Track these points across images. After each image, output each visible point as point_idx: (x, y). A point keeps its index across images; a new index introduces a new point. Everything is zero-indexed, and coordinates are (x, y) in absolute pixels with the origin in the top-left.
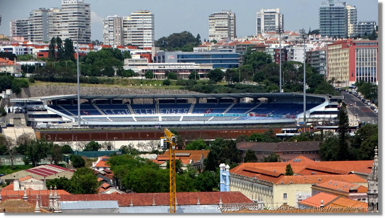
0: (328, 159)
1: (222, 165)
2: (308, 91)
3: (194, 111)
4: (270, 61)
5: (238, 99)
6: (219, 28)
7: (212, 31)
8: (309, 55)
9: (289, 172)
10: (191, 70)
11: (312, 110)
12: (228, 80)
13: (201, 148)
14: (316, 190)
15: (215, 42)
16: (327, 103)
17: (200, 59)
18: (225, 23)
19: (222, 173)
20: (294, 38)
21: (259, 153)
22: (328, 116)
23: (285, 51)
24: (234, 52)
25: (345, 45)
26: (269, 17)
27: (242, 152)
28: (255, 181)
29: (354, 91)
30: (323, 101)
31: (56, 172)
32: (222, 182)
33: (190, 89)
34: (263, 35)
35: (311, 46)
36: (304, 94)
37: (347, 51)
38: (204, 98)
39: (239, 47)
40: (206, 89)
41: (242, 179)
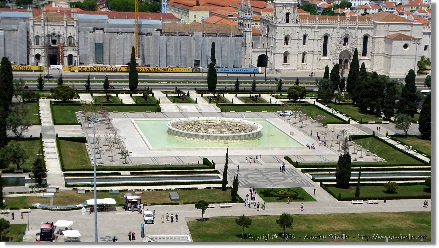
9: (198, 4)
14: (211, 14)
19: (163, 3)
28: (180, 8)
32: (162, 8)
41: (173, 7)
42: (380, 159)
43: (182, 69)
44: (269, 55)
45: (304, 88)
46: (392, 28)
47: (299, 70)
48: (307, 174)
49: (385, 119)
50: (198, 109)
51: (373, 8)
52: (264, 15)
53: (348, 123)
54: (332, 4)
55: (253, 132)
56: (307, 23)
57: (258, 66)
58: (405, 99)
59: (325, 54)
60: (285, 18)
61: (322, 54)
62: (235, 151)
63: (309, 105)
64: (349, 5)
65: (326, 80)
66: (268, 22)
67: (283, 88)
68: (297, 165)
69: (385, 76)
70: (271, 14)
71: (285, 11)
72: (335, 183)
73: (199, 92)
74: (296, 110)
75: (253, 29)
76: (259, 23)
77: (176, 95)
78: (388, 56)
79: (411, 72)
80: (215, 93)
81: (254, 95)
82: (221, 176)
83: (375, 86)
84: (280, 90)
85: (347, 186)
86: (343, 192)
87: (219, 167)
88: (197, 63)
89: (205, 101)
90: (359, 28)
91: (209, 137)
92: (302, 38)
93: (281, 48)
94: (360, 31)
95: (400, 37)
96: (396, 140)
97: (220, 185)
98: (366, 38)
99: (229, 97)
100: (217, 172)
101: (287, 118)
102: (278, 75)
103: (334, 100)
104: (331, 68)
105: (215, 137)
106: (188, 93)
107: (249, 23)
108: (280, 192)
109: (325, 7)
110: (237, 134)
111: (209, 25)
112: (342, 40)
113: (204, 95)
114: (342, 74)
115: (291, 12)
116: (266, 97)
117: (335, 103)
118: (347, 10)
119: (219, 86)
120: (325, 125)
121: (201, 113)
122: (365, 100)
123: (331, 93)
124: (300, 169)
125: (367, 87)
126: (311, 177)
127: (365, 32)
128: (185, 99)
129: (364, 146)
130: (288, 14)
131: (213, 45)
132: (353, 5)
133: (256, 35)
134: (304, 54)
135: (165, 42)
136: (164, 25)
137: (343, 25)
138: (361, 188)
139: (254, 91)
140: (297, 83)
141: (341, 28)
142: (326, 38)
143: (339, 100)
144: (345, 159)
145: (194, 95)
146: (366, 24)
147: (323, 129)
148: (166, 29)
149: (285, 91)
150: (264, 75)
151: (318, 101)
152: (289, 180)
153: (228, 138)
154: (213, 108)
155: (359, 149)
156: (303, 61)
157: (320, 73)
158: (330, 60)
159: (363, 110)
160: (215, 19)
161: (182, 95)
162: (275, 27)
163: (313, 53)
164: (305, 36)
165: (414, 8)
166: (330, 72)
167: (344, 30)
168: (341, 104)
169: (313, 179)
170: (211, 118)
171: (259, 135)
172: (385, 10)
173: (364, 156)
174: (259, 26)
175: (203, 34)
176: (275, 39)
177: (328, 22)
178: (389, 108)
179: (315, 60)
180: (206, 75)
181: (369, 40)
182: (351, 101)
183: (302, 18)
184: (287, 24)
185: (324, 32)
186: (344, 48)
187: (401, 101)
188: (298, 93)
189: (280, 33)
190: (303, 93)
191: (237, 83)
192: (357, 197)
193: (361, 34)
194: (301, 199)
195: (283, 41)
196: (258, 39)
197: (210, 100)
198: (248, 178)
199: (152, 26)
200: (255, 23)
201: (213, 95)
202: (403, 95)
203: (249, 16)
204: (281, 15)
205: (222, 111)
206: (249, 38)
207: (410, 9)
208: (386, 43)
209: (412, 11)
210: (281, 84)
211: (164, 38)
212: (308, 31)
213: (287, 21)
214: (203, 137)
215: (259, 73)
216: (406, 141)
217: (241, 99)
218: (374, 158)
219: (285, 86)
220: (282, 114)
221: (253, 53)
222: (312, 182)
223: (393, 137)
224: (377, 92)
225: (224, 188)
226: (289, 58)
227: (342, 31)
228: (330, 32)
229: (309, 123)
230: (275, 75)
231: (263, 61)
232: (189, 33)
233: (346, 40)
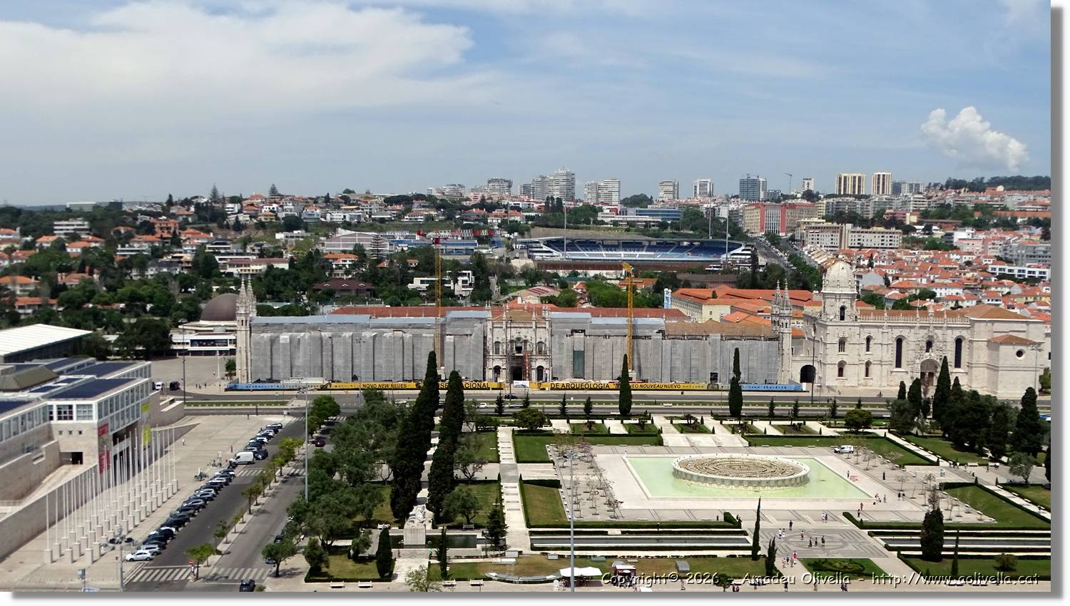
0: (743, 288)
1: (666, 290)
2: (729, 239)
3: (647, 251)
4: (702, 216)
5: (679, 242)
6: (666, 192)
7: (661, 194)
8: (731, 212)
9: (714, 296)
10: (645, 221)
11: (732, 252)
12: (671, 228)
13: (651, 277)
14: (733, 309)
15: (663, 201)
16: (743, 248)
17: (652, 213)
18: (671, 189)
19: (666, 295)
20: (720, 200)
21: (693, 282)
22: (744, 257)
23: (714, 209)
24: (677, 209)
25: (757, 206)
26: (703, 185)
27: (680, 280)
28: (689, 302)
29: (763, 239)
30: (741, 245)
31: (547, 292)
32: (665, 302)
33: (644, 235)
34: (698, 197)
35: (733, 206)
36: (727, 241)
37: (759, 211)
38: (654, 242)
39: (681, 206)
40: (655, 235)
41: (680, 300)
42: (987, 519)
43: (693, 386)
44: (816, 365)
45: (869, 412)
46: (997, 327)
47: (862, 388)
48: (878, 538)
49: (992, 460)
50: (715, 442)
51: (968, 300)
52: (808, 310)
53: (937, 464)
54: (907, 294)
55: (795, 476)
56: (871, 320)
57: (802, 381)
58: (1022, 430)
59: (898, 364)
60: (838, 314)
61: (894, 364)
62: (771, 502)
63: (878, 437)
64: (933, 296)
65: (901, 402)
66: (815, 319)
67: (838, 413)
68: (861, 525)
69: (990, 396)
70: (818, 309)
71: (839, 304)
72: (920, 553)
73: (717, 417)
74: (858, 445)
75: (793, 328)
76: (801, 321)
77: (685, 422)
78: (994, 368)
79: (1030, 391)
80: (740, 420)
81: (796, 422)
82: (750, 539)
83: (975, 411)
84: (833, 415)
85: (939, 558)
86: (932, 565)
87: (748, 525)
88: (714, 377)
89: (725, 430)
90: (948, 328)
91: (732, 482)
92: (865, 342)
93: (834, 356)
94: (949, 332)
95: (1010, 341)
96: (1010, 491)
97: (749, 553)
98: (959, 342)
99: (761, 425)
100: (745, 533)
101: (845, 456)
102: (831, 394)
103: (914, 431)
104: (908, 384)
105: (741, 482)
106: (702, 419)
107: (787, 320)
108: (837, 564)
109: (897, 298)
110: (773, 478)
111: (731, 325)
112: (924, 344)
113: (724, 422)
114: (925, 393)
115: (848, 305)
116: (814, 426)
117: (916, 435)
118: (929, 303)
119: (745, 409)
120: (902, 466)
121: (720, 448)
122: (961, 431)
123: (909, 421)
124: (867, 531)
125: (963, 413)
126: (884, 543)
127: (957, 333)
128: (697, 428)
129: (963, 499)
130: (843, 309)
131: (737, 351)
132: (938, 296)
133: (797, 338)
134: (868, 364)
135: (669, 348)
136: (667, 325)
137: (924, 322)
138: (959, 561)
139: (795, 415)
140: (859, 406)
141: (921, 327)
142: (899, 341)
143: (922, 431)
144: (934, 519)
145: (709, 422)
146: (958, 322)
147: (899, 473)
148: (671, 331)
149: (841, 417)
150: (810, 394)
151: (890, 432)
152: (850, 547)
153: (759, 483)
154: (738, 441)
155: (954, 503)
156: (867, 375)
157: (893, 392)
158: (907, 372)
159: (958, 446)
160: (739, 316)
161: (693, 421)
162: (825, 326)
163: (881, 363)
164: (868, 339)
165: (1030, 299)
166: (907, 390)
167: (926, 331)
168: (925, 437)
169: (886, 547)
170: (735, 455)
171: (804, 480)
172: (986, 301)
173: (962, 514)
174: (801, 325)
175: (722, 337)
176: (825, 344)
177: (901, 319)
178: (999, 443)
179: (885, 373)
180: (726, 394)
181: (964, 345)
182: (940, 432)
183: (864, 313)
184: (842, 323)
185: (897, 333)
186: (927, 356)
187: (1016, 433)
188: (860, 420)
189: (833, 335)
190: (869, 420)
191: (772, 406)
192: (955, 576)
193: (951, 336)
194: (869, 576)
195: (837, 346)
196: (801, 343)
197: (733, 430)
198: (789, 543)
199: (651, 327)
200: (795, 321)
201: (737, 423)
202: (1019, 425)
203: (787, 312)
204: (833, 309)
205: (750, 445)
206: (787, 342)
207: (1024, 300)
208: (989, 349)
209: (1027, 303)
210: (835, 406)
211: (668, 342)
212: (873, 332)
213: (842, 318)
214: (723, 481)
215: (802, 391)
216: (1027, 492)
217: (777, 427)
218: (979, 517)
219: (841, 410)
220: (837, 450)
221: (794, 364)
222: (885, 551)
223: (1005, 487)
224: (978, 420)
225: (755, 557)
226: (847, 369)
227: (923, 332)
228: (905, 333)
229: (878, 464)
230: (826, 394)
231: (808, 374)
232: (703, 336)
233: (929, 344)
